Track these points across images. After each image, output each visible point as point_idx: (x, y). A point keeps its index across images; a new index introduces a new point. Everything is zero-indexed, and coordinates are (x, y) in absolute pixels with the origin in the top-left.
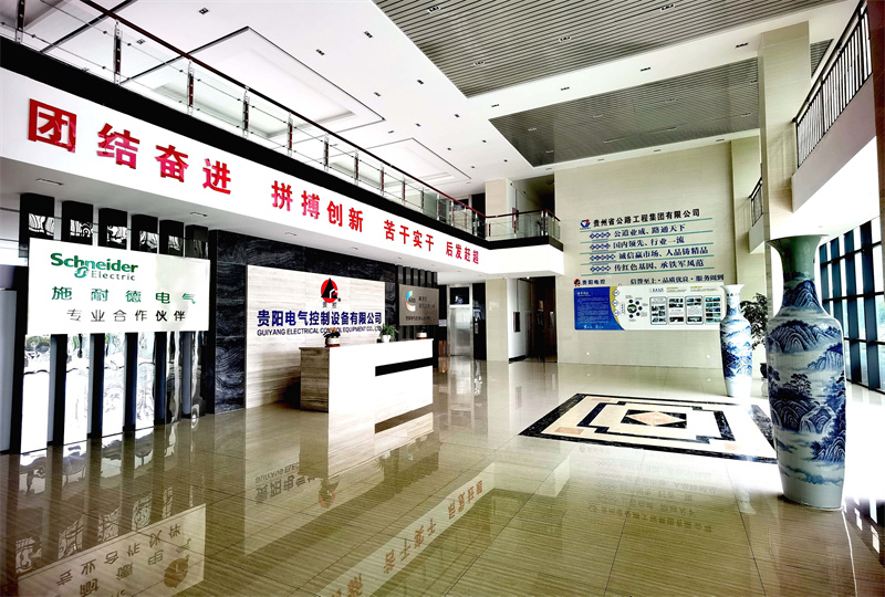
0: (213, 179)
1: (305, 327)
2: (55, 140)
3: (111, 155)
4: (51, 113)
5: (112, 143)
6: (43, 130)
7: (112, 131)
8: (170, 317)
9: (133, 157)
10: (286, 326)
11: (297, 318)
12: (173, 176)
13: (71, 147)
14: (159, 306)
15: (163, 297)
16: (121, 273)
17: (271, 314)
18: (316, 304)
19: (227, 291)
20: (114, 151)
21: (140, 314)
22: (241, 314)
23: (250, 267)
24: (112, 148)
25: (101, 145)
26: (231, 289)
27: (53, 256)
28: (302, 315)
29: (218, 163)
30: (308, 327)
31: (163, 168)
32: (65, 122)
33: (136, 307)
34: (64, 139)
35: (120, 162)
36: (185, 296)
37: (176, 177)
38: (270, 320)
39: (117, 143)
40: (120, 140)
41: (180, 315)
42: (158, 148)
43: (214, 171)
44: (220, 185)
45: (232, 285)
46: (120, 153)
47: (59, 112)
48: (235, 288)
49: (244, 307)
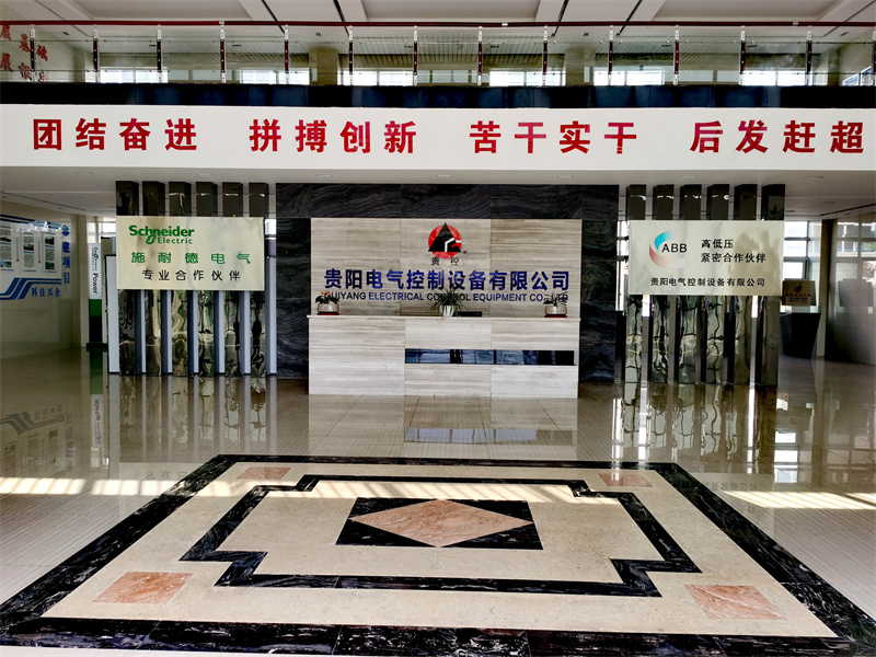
0: (176, 139)
1: (398, 290)
2: (49, 145)
3: (85, 143)
4: (46, 125)
5: (86, 133)
6: (42, 139)
7: (85, 123)
8: (225, 276)
9: (102, 139)
10: (367, 288)
11: (384, 280)
12: (135, 146)
13: (59, 147)
14: (215, 267)
15: (218, 258)
16: (181, 237)
17: (343, 274)
18: (421, 261)
19: (288, 249)
20: (88, 140)
21: (198, 274)
22: (306, 274)
23: (314, 220)
24: (86, 137)
25: (78, 138)
26: (291, 246)
27: (131, 228)
28: (394, 276)
29: (181, 121)
30: (405, 291)
31: (127, 141)
32: (54, 129)
33: (194, 267)
34: (55, 142)
35: (92, 147)
36: (240, 256)
37: (139, 147)
38: (343, 280)
39: (90, 132)
40: (92, 129)
41: (235, 275)
42: (122, 124)
43: (177, 131)
44: (184, 143)
45: (294, 242)
46: (92, 139)
47: (50, 122)
48: (297, 246)
49: (308, 266)
